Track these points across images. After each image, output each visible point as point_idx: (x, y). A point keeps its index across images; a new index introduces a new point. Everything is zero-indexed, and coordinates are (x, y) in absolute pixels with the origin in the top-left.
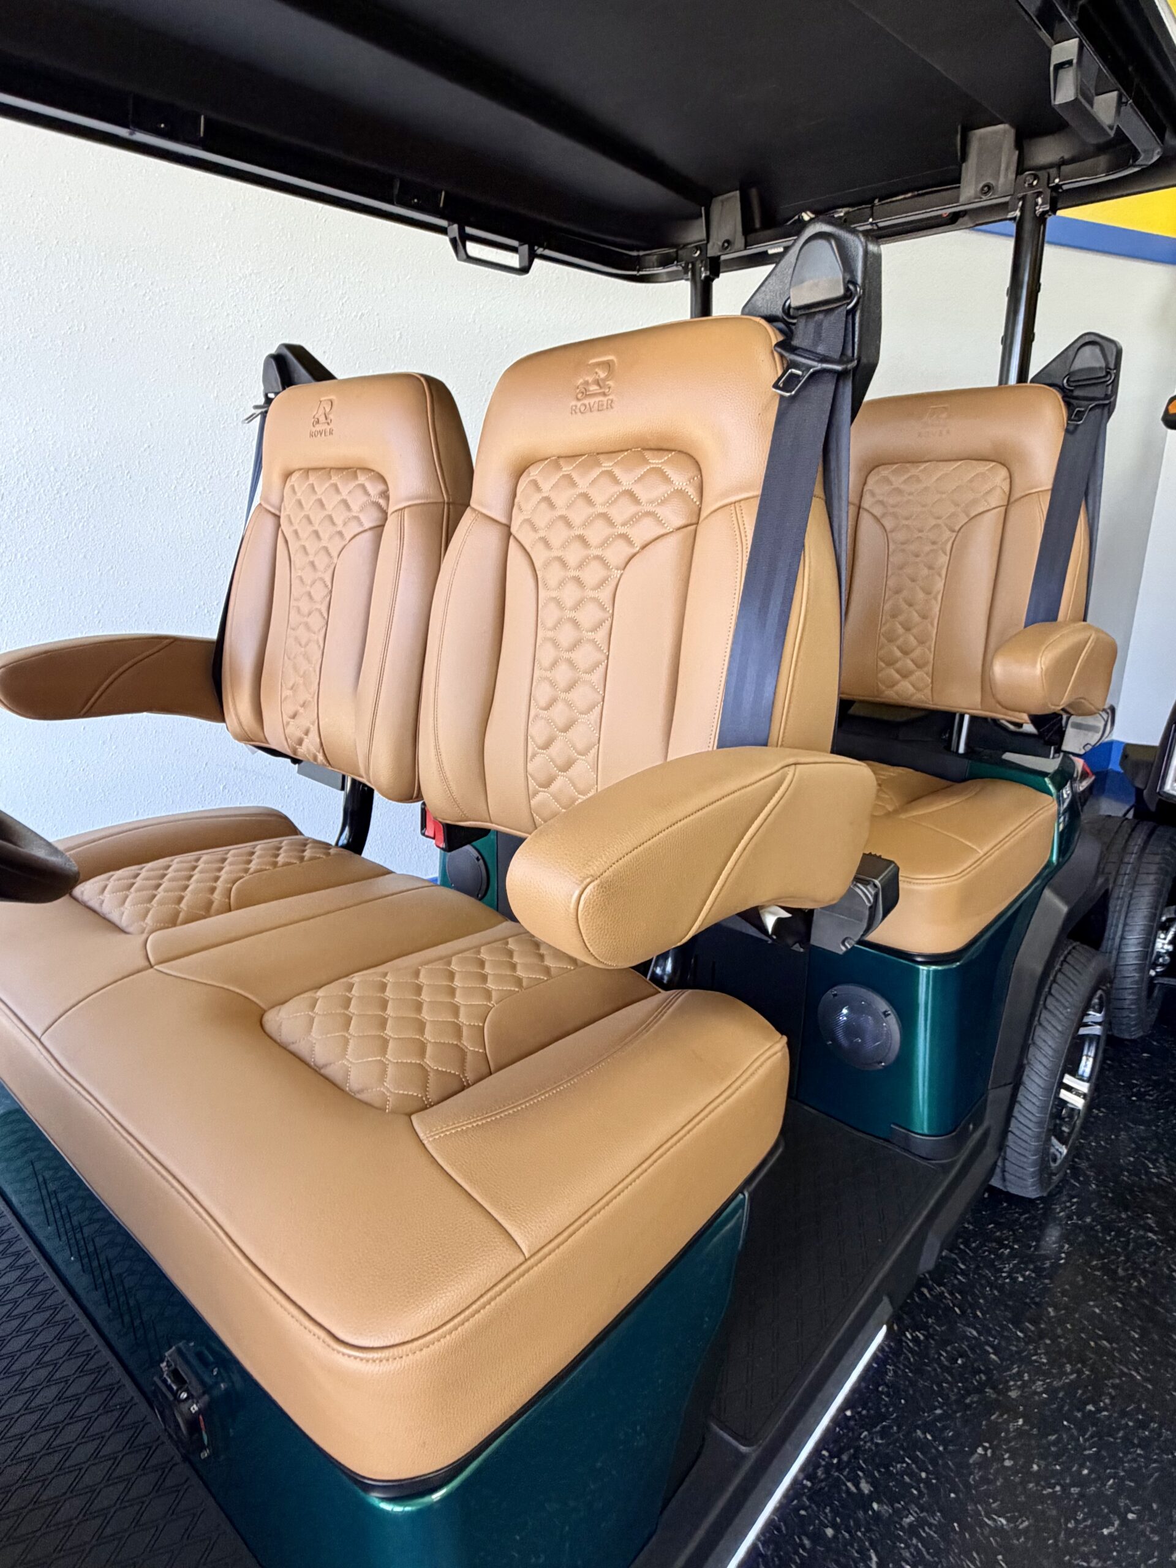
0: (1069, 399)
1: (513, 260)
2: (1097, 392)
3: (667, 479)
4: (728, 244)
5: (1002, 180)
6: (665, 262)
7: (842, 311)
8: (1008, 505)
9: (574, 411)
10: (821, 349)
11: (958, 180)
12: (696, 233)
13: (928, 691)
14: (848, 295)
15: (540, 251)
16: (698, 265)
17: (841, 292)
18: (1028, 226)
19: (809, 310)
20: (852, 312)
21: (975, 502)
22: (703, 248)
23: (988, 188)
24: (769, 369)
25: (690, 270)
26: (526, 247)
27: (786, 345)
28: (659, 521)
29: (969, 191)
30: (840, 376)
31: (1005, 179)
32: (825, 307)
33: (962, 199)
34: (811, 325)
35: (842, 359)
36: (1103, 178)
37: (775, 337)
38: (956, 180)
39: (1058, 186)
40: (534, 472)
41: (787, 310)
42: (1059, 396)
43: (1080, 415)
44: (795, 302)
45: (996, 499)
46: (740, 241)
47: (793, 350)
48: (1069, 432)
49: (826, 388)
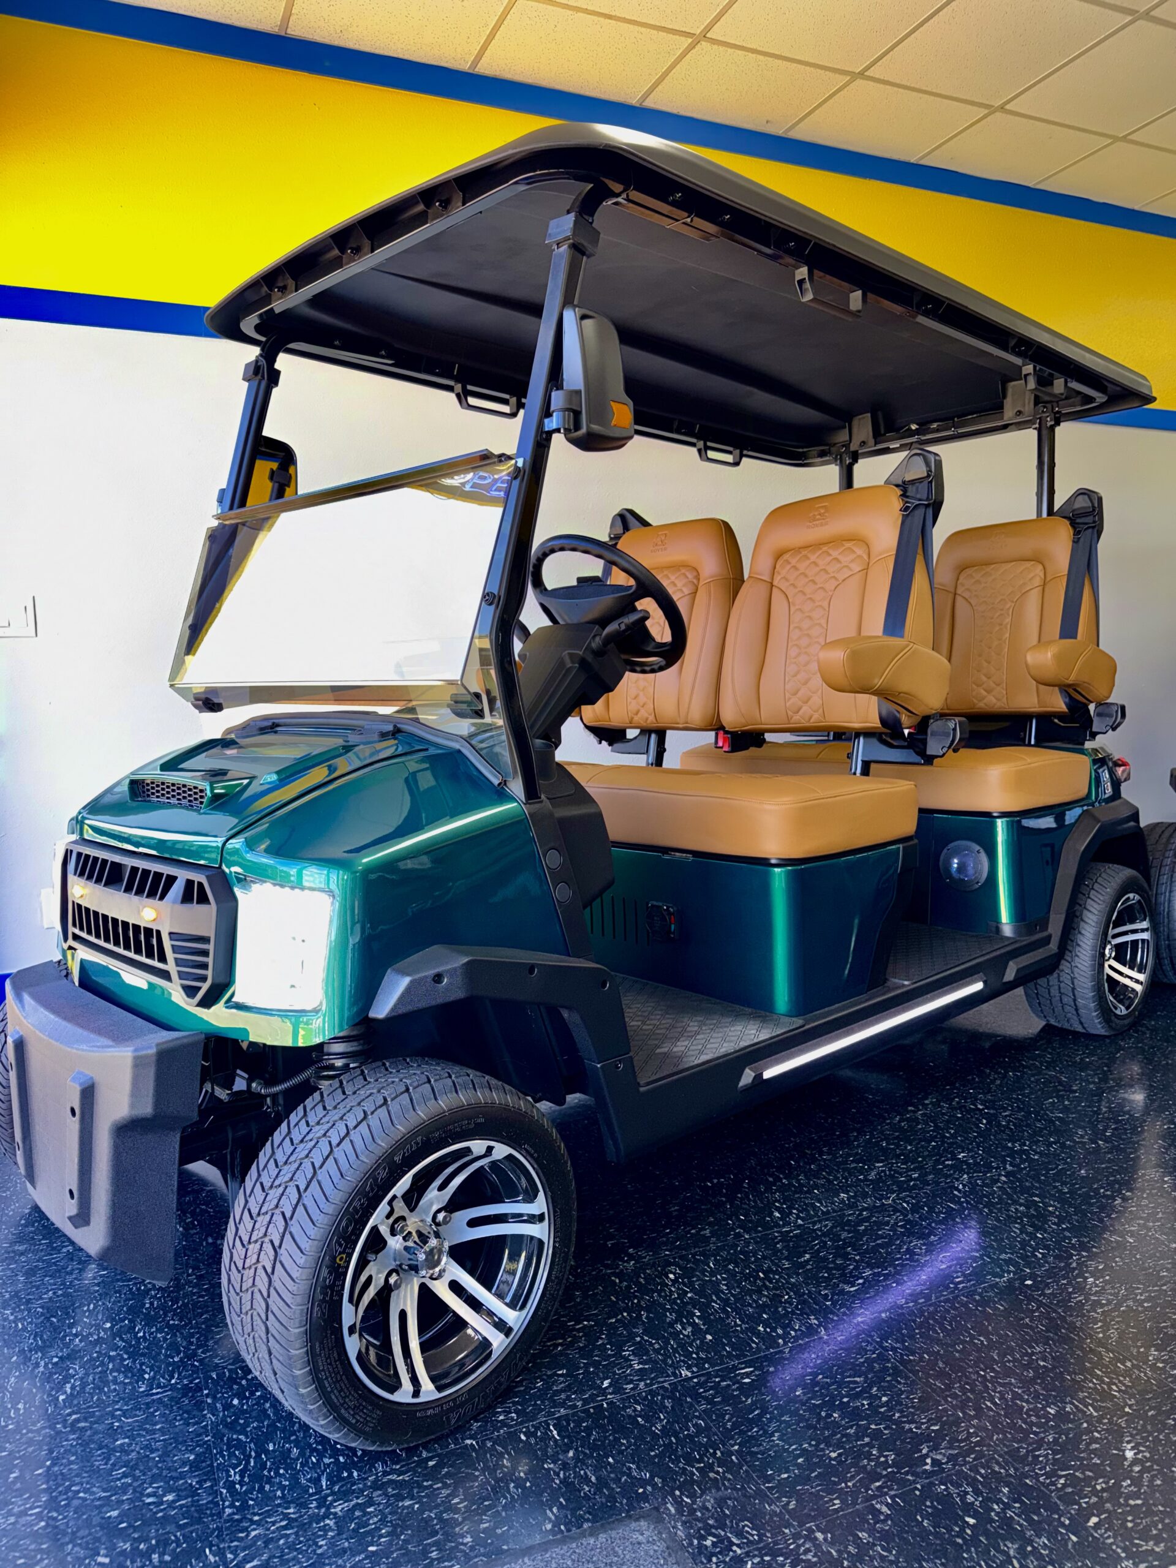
0: (1073, 524)
1: (729, 458)
2: (1089, 519)
3: (854, 552)
4: (863, 443)
5: (1027, 408)
6: (822, 454)
7: (926, 482)
8: (1044, 584)
9: (808, 527)
10: (918, 496)
11: (1002, 408)
12: (842, 436)
13: (1005, 700)
14: (928, 476)
15: (745, 452)
16: (844, 456)
17: (925, 474)
18: (1045, 432)
19: (913, 482)
20: (931, 482)
21: (1024, 584)
22: (847, 445)
23: (1019, 413)
24: (897, 504)
25: (838, 459)
26: (738, 451)
27: (904, 495)
28: (851, 570)
29: (1009, 413)
30: (927, 506)
31: (1029, 407)
32: (920, 480)
33: (1005, 418)
34: (914, 488)
35: (927, 499)
36: (1079, 408)
37: (899, 492)
38: (1000, 407)
39: (1058, 412)
40: (786, 557)
41: (904, 482)
42: (1068, 523)
43: (1079, 532)
44: (907, 479)
45: (1037, 582)
46: (872, 441)
47: (907, 497)
48: (1076, 542)
49: (921, 511)
